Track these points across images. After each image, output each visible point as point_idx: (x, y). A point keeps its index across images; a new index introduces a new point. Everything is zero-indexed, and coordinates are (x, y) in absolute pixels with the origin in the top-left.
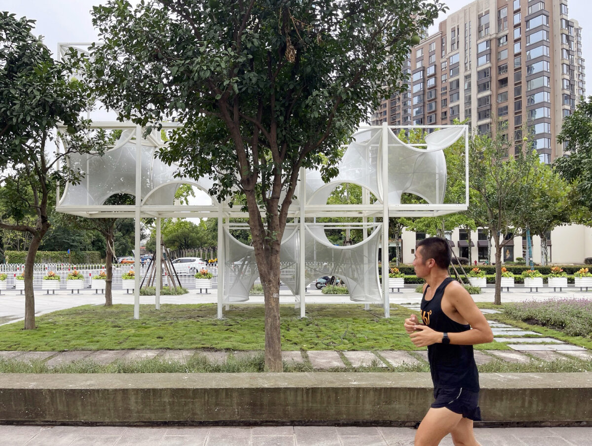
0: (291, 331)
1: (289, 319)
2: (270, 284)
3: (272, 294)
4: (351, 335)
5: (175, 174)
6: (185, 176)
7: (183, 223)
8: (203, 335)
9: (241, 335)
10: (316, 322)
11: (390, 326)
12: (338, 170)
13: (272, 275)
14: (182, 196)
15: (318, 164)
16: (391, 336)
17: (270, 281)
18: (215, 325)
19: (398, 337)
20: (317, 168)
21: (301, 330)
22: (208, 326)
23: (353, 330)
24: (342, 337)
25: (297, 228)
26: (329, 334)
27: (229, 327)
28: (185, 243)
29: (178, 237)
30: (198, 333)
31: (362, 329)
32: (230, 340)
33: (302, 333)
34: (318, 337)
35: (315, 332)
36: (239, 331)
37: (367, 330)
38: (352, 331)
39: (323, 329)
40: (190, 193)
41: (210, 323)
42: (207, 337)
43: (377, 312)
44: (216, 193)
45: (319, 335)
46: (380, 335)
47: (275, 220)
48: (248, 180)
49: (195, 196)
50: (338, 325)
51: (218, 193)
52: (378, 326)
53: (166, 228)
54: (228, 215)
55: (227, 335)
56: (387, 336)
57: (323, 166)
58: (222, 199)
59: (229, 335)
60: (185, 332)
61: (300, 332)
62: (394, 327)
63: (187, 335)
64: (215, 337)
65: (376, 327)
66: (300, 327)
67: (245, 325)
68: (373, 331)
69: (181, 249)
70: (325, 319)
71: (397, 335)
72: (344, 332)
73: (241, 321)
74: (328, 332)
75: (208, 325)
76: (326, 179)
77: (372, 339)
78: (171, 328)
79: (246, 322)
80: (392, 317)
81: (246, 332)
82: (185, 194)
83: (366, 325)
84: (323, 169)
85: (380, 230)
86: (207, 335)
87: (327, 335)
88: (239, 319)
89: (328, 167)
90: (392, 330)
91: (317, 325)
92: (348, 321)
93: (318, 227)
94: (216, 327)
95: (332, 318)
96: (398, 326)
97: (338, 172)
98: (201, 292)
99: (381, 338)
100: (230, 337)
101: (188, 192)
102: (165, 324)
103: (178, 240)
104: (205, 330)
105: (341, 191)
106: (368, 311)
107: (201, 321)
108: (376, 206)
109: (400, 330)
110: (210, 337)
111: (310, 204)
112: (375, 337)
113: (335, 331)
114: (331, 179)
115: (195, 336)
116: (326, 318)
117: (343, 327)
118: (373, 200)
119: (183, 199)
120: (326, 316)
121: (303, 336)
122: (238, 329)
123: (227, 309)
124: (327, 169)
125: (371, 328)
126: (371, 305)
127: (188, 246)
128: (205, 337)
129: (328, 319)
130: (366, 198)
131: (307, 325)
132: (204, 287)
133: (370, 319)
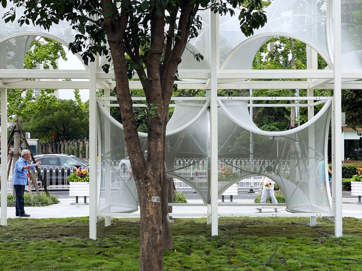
0: (192, 255)
1: (194, 238)
2: (146, 183)
3: (151, 197)
4: (278, 260)
5: (7, 17)
6: (28, 23)
7: (48, 98)
8: (62, 261)
9: (118, 260)
10: (232, 242)
11: (339, 249)
12: (265, 16)
13: (150, 169)
14: (48, 58)
15: (235, 6)
16: (338, 262)
17: (147, 178)
18: (84, 246)
19: (347, 264)
20: (232, 12)
21: (207, 253)
22: (72, 249)
23: (283, 253)
24: (265, 263)
25: (205, 106)
26: (247, 259)
27: (102, 250)
28: (64, 132)
29: (54, 123)
30: (54, 259)
31: (296, 251)
32: (100, 268)
33: (208, 257)
34: (230, 263)
35: (228, 255)
36: (117, 256)
37: (304, 253)
38: (282, 256)
39: (239, 251)
40: (59, 53)
41: (77, 243)
42: (67, 264)
43: (327, 230)
44: (80, 49)
45: (232, 260)
46: (322, 261)
47: (154, 87)
48: (112, 26)
49: (66, 59)
50: (263, 246)
51: (84, 50)
52: (321, 248)
53: (24, 106)
54: (108, 86)
55: (96, 261)
56: (331, 262)
57: (244, 10)
58: (89, 59)
59: (100, 261)
60: (35, 257)
61: (204, 256)
62: (344, 250)
63: (37, 262)
64: (79, 264)
65: (318, 250)
66: (207, 249)
67: (127, 246)
68: (312, 255)
69: (59, 141)
70: (246, 239)
71: (346, 261)
72: (269, 257)
73: (124, 240)
74: (246, 256)
75: (73, 247)
76: (247, 31)
77: (308, 266)
78: (16, 252)
79: (130, 243)
80: (346, 236)
81: (127, 255)
82: (52, 55)
83: (304, 247)
84: (243, 14)
85: (330, 108)
86: (67, 261)
87: (244, 261)
88: (121, 238)
89: (251, 11)
90: (340, 253)
91: (233, 247)
92: (279, 241)
93: (239, 103)
94: (85, 249)
95: (257, 237)
96: (351, 249)
97: (265, 20)
98: (77, 202)
99: (321, 264)
100: (101, 264)
101: (55, 53)
102: (8, 246)
103: (53, 127)
104: (65, 254)
105: (283, 53)
106: (313, 227)
107: (64, 241)
108: (326, 73)
109: (354, 254)
110: (70, 264)
111: (226, 68)
112: (313, 264)
113: (255, 255)
114: (255, 30)
115: (48, 262)
116: (249, 236)
117: (270, 249)
118: (322, 65)
119: (49, 63)
120: (250, 234)
121: (208, 261)
122: (117, 252)
123: (107, 224)
124: (248, 14)
125: (310, 250)
126: (319, 220)
127: (68, 136)
128: (63, 264)
129: (250, 239)
130: (312, 60)
131: (219, 247)
132: (81, 194)
133: (312, 239)
